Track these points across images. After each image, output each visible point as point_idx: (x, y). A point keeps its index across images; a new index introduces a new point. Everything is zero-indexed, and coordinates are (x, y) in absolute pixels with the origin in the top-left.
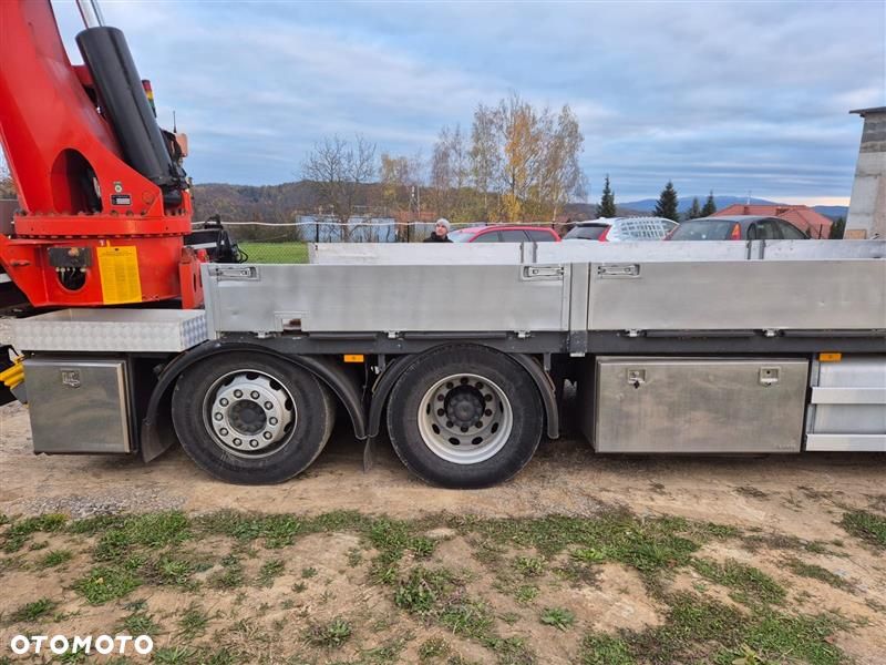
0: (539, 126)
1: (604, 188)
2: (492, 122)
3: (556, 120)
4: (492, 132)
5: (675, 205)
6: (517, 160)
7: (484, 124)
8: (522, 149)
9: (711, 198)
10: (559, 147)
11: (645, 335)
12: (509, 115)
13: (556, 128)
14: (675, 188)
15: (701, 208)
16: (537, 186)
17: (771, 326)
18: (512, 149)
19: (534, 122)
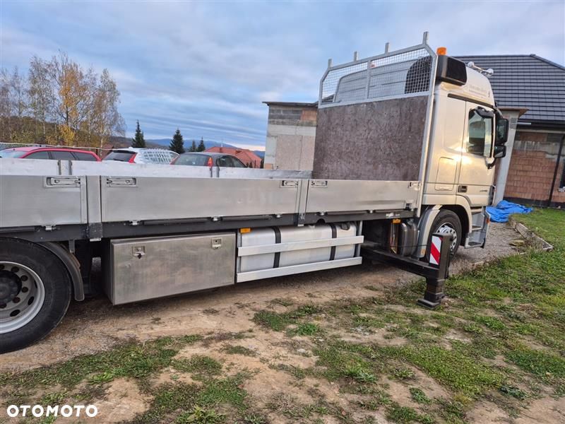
0: (86, 80)
1: (136, 128)
2: (46, 71)
3: (99, 78)
4: (47, 78)
5: (183, 144)
6: (69, 101)
7: (39, 72)
8: (72, 94)
9: (202, 141)
10: (102, 97)
11: (142, 223)
12: (60, 68)
13: (99, 83)
14: (181, 133)
15: (197, 147)
16: (86, 122)
17: (216, 215)
18: (65, 93)
19: (82, 77)
